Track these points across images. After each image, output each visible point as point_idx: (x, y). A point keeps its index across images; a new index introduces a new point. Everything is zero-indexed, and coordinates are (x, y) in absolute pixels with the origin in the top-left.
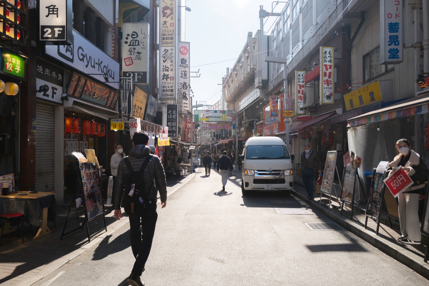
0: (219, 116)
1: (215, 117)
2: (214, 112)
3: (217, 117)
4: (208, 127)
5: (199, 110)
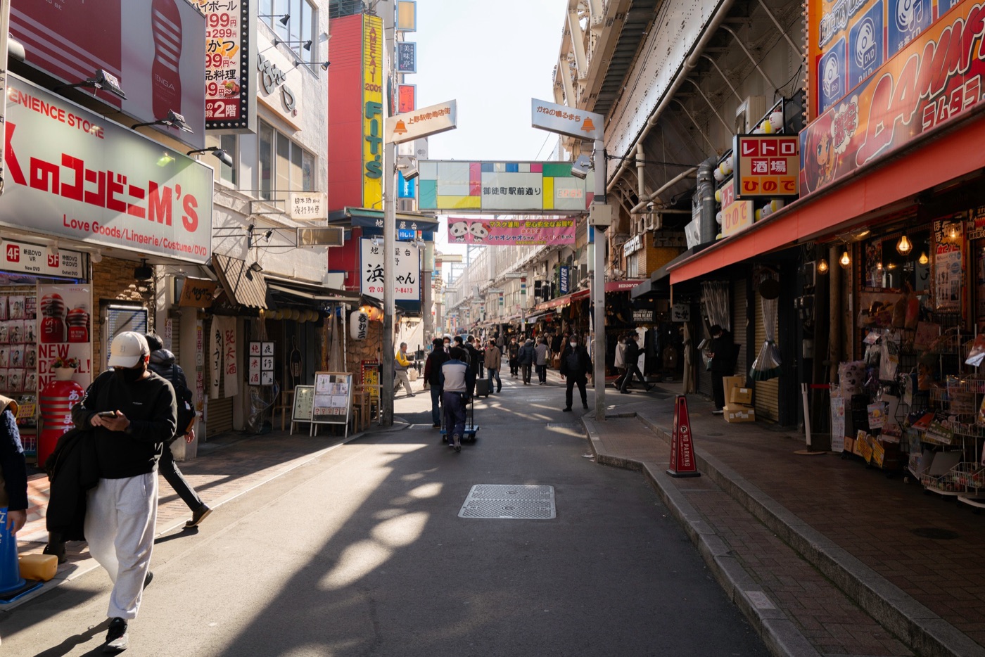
0: (525, 187)
1: (512, 191)
2: (503, 167)
3: (520, 191)
4: (479, 235)
5: (437, 161)
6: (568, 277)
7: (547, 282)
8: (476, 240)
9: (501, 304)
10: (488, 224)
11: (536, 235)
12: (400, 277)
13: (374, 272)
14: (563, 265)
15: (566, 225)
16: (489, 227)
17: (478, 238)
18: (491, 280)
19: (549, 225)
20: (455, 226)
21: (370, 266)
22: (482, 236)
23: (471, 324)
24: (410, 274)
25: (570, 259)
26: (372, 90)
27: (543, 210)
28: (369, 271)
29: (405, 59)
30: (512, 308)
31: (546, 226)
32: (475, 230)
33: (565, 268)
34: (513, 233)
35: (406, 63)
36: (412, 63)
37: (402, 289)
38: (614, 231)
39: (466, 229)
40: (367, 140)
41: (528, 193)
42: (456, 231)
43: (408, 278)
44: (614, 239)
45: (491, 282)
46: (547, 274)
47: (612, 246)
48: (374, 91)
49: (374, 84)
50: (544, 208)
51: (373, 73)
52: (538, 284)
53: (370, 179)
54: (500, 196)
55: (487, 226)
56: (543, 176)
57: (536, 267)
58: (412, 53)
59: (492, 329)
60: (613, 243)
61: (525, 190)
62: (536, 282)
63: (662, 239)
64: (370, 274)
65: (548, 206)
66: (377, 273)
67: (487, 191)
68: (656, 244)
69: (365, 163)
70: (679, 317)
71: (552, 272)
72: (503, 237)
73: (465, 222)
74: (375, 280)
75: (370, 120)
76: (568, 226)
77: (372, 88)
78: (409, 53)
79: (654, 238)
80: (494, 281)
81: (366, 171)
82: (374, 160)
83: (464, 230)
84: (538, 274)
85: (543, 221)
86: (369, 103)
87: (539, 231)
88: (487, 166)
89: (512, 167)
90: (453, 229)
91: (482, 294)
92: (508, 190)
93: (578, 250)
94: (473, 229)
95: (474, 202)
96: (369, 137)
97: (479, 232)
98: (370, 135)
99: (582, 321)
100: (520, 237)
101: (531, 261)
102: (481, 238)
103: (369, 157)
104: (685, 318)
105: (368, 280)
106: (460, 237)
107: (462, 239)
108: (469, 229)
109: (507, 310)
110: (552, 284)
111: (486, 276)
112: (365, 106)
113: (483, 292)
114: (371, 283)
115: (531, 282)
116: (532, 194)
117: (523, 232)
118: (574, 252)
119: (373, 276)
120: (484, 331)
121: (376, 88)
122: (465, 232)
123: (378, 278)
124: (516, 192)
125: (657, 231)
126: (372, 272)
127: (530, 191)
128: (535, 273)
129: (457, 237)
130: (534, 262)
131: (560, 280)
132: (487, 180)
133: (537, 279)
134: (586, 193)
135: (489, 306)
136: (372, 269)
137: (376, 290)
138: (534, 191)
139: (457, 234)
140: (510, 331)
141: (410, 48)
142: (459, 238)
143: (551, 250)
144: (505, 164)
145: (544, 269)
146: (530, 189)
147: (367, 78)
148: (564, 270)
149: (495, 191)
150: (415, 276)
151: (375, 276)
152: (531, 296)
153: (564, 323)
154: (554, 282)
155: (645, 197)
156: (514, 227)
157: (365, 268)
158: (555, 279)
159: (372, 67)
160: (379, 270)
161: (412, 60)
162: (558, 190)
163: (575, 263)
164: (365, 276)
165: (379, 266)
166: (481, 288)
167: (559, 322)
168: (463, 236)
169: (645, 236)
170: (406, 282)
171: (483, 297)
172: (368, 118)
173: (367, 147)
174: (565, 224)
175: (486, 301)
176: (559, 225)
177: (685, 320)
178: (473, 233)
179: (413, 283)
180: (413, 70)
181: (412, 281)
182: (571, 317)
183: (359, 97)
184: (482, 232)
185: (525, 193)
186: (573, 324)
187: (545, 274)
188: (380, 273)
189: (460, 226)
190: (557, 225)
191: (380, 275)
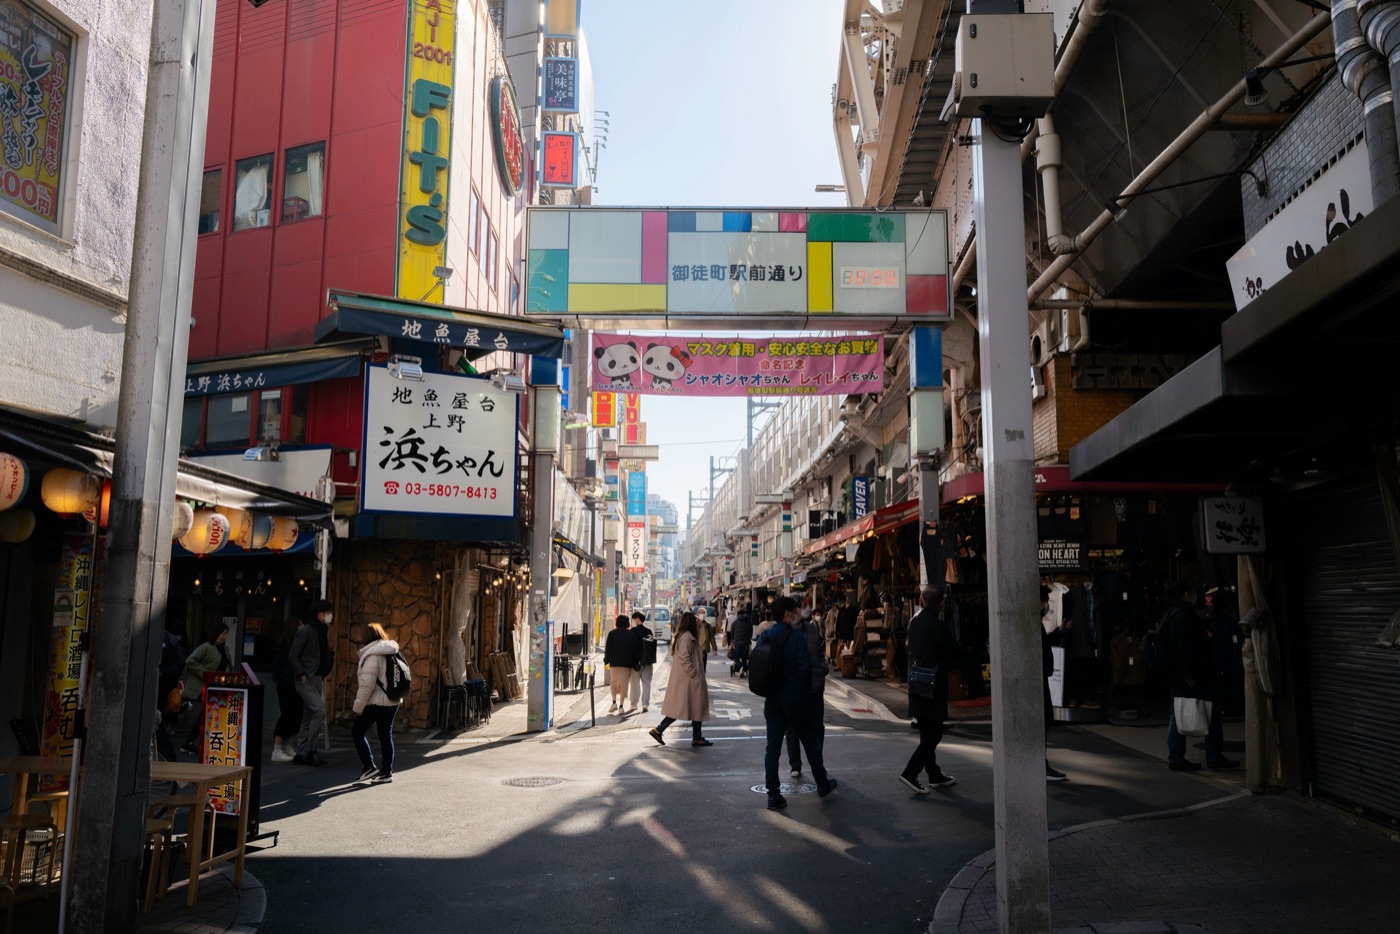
0: (767, 264)
1: (736, 272)
2: (719, 220)
3: (757, 273)
4: (664, 373)
5: (569, 210)
6: (868, 495)
7: (831, 513)
8: (656, 386)
9: (755, 554)
10: (683, 349)
11: (793, 374)
12: (467, 460)
13: (399, 445)
14: (858, 475)
15: (861, 351)
16: (686, 355)
17: (662, 380)
18: (742, 518)
19: (822, 350)
20: (609, 353)
21: (389, 430)
22: (671, 375)
23: (713, 590)
24: (491, 453)
25: (871, 466)
26: (429, 59)
27: (807, 315)
28: (386, 443)
29: (556, 88)
30: (774, 562)
31: (816, 351)
32: (654, 364)
33: (861, 480)
34: (741, 368)
35: (561, 95)
36: (570, 94)
37: (470, 490)
38: (962, 385)
39: (633, 360)
40: (412, 161)
41: (773, 278)
42: (612, 364)
43: (486, 463)
44: (965, 400)
45: (743, 521)
46: (831, 499)
47: (959, 416)
48: (434, 62)
49: (435, 46)
50: (811, 311)
51: (434, 25)
52: (815, 516)
53: (415, 246)
54: (711, 284)
55: (682, 353)
56: (808, 241)
57: (812, 489)
58: (570, 78)
59: (743, 598)
60: (963, 409)
61: (767, 270)
62: (811, 513)
63: (1094, 371)
64: (387, 450)
65: (820, 305)
66: (406, 449)
67: (681, 273)
68: (1079, 381)
69: (406, 210)
70: (1229, 540)
71: (839, 493)
72: (719, 378)
73: (632, 344)
74: (401, 465)
75: (421, 121)
76: (866, 353)
77: (430, 53)
78: (566, 77)
79: (1074, 369)
80: (746, 518)
81: (406, 227)
82: (427, 204)
83: (630, 363)
84: (815, 501)
85: (809, 341)
86: (420, 82)
87: (800, 363)
88: (682, 219)
89: (740, 220)
90: (606, 359)
91: (730, 542)
92: (728, 272)
93: (885, 446)
94: (650, 361)
95: (652, 296)
96: (415, 153)
97: (664, 367)
98: (419, 150)
99: (898, 576)
100: (758, 378)
101: (803, 479)
102: (669, 381)
103: (414, 196)
104: (1248, 540)
105: (383, 464)
106: (621, 378)
107: (626, 384)
108: (641, 361)
109: (766, 566)
110: (839, 514)
111: (736, 512)
112: (410, 88)
113: (731, 538)
114: (390, 473)
115: (804, 517)
116: (782, 279)
117: (764, 365)
118: (878, 451)
119: (395, 455)
120: (730, 601)
121: (439, 56)
122: (631, 368)
123: (408, 461)
124: (747, 274)
125: (1081, 351)
126: (393, 446)
127: (779, 274)
128: (811, 500)
129: (614, 379)
130: (808, 480)
131: (854, 507)
132: (682, 249)
133: (814, 509)
134: (907, 276)
135: (741, 560)
136: (394, 438)
137: (401, 490)
138: (787, 273)
139: (616, 372)
140: (770, 600)
141: (568, 69)
142: (619, 381)
143: (836, 453)
144: (720, 215)
145: (826, 491)
146: (779, 269)
147: (420, 33)
148: (860, 484)
149: (699, 273)
150: (505, 458)
151: (401, 456)
152: (804, 540)
153: (861, 582)
154: (843, 510)
155: (1066, 242)
156: (743, 355)
157: (374, 435)
158: (844, 504)
159: (432, 12)
160: (413, 441)
161: (570, 89)
162: (843, 269)
163: (881, 471)
164: (374, 453)
165: (412, 431)
166: (729, 533)
167: (851, 580)
168: (627, 377)
169: (1051, 367)
170: (480, 474)
171: (732, 547)
172: (417, 114)
173: (413, 176)
174: (858, 348)
175: (737, 554)
176: (844, 350)
177: (1249, 548)
178: (651, 369)
179: (498, 475)
180: (573, 107)
181: (496, 470)
182: (874, 567)
183: (400, 69)
184: (671, 367)
185: (768, 276)
186: (878, 583)
187: (828, 500)
188: (415, 449)
189: (621, 353)
190: (841, 351)
191: (413, 453)
